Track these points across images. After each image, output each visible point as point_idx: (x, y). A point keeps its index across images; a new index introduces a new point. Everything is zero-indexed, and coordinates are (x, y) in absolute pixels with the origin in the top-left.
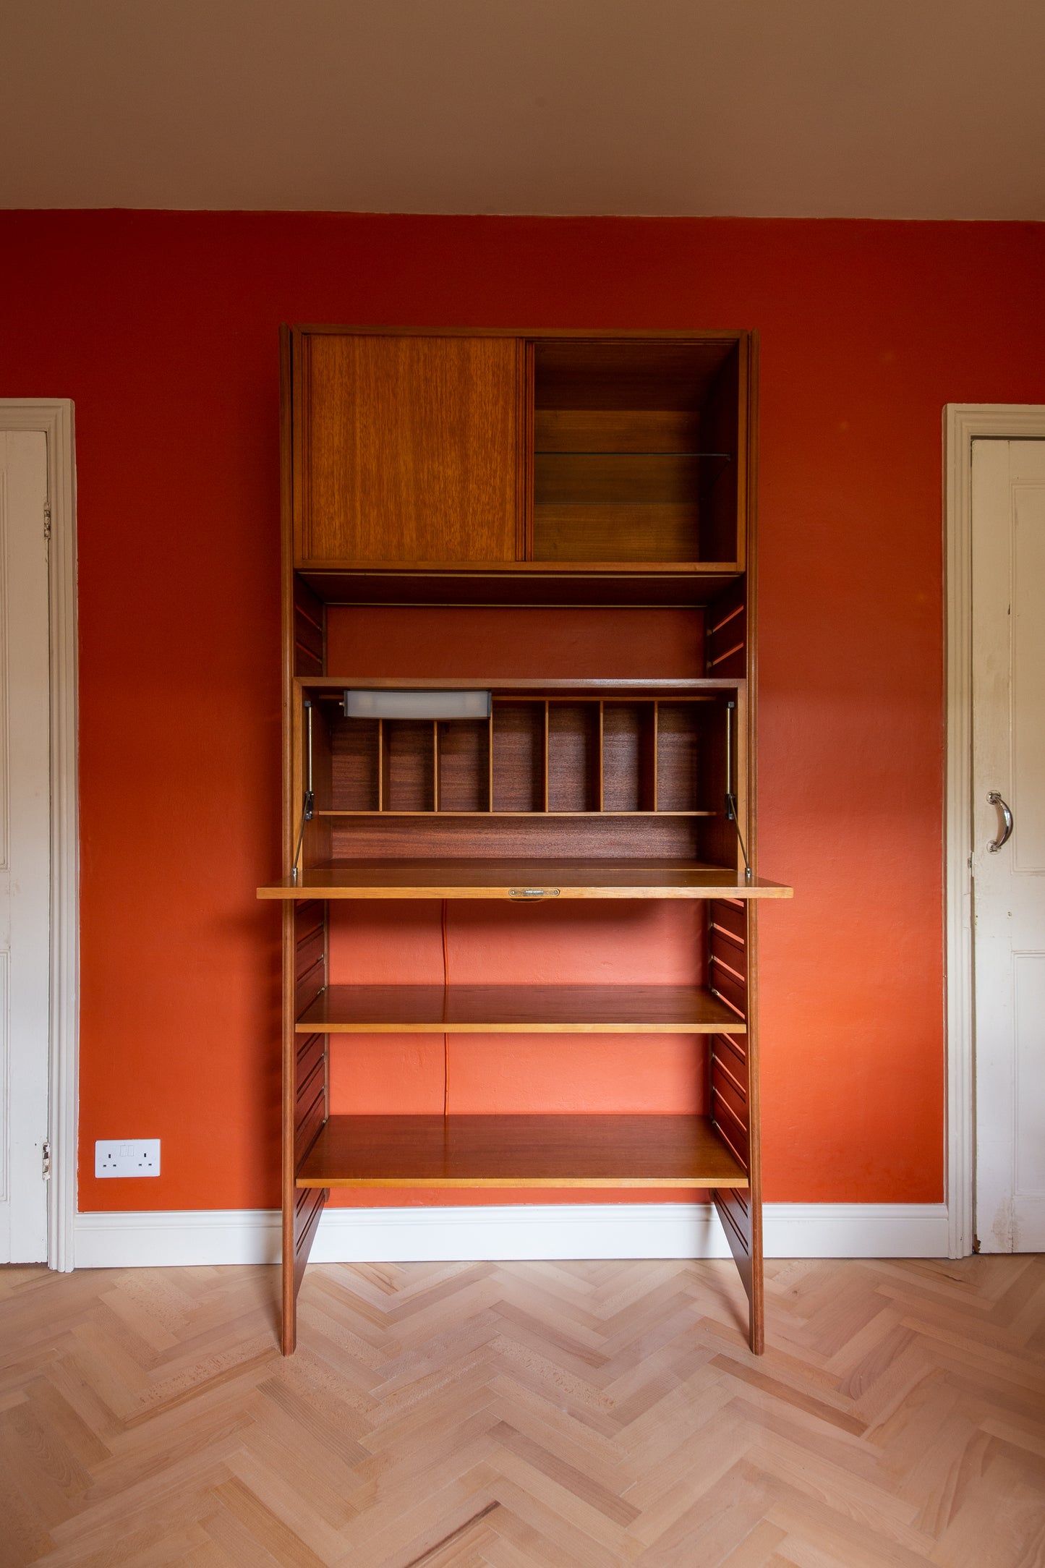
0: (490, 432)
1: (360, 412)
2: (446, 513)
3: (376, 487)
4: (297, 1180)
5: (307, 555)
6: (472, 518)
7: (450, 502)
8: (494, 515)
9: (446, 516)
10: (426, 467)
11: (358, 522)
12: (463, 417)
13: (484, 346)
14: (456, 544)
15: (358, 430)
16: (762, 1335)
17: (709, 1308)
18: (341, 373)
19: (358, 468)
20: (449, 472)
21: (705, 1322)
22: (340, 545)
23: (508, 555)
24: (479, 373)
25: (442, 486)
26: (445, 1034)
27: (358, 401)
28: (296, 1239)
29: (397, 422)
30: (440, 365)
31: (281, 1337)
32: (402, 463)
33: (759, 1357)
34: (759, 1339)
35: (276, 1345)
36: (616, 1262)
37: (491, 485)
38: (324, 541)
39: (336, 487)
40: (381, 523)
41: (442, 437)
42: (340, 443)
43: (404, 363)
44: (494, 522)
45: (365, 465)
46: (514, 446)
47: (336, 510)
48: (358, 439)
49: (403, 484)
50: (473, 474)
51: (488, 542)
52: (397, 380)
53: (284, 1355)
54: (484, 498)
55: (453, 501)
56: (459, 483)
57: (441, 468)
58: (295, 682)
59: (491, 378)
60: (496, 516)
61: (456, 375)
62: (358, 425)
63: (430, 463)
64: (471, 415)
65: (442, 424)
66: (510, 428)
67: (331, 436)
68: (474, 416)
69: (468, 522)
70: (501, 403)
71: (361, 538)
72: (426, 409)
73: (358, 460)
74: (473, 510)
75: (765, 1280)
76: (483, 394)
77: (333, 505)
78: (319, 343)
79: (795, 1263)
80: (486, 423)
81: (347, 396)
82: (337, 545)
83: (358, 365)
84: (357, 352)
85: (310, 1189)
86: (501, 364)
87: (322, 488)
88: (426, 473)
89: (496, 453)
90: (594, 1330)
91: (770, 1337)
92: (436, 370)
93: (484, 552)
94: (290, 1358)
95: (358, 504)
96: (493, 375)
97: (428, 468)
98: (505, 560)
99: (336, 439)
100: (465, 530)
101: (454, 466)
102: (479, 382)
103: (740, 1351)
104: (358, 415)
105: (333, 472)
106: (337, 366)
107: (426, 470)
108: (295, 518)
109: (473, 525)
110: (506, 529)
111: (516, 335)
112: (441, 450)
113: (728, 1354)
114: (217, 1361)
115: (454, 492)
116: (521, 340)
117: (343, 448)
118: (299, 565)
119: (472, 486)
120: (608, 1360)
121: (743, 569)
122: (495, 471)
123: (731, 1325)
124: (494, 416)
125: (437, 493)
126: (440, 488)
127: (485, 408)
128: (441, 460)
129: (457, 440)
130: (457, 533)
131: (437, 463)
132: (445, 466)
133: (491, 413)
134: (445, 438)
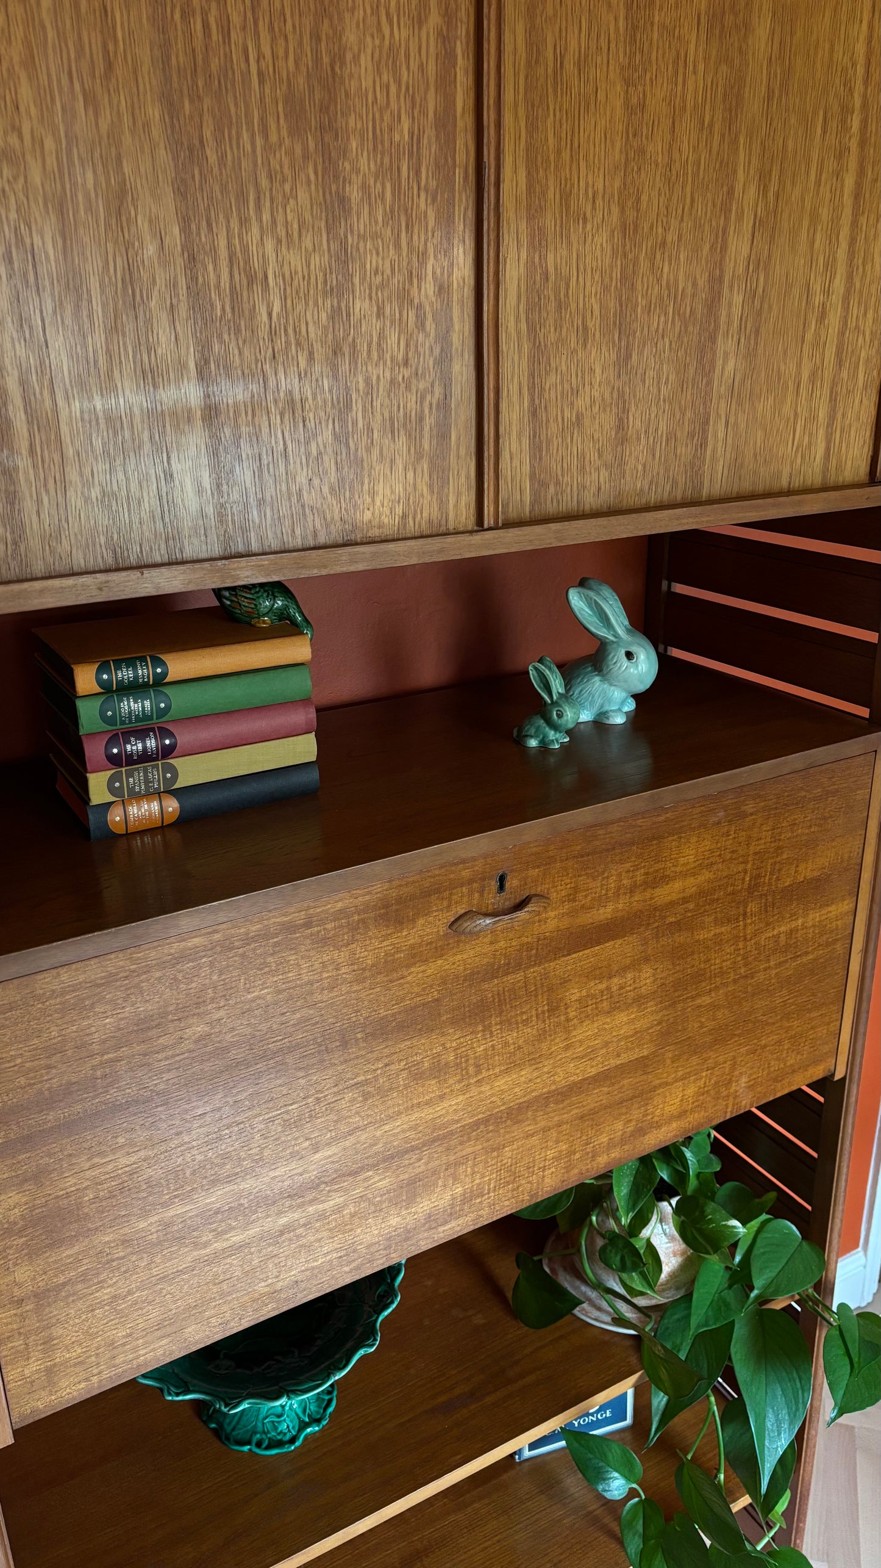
0: (406, 124)
2: (291, 402)
6: (364, 407)
8: (423, 398)
10: (222, 243)
12: (326, 60)
14: (326, 490)
20: (295, 259)
23: (461, 512)
25: (276, 309)
29: (109, 66)
32: (143, 223)
37: (411, 302)
41: (265, 130)
44: (421, 419)
50: (362, 266)
51: (410, 475)
54: (394, 344)
55: (311, 355)
56: (325, 293)
57: (270, 246)
60: (429, 397)
63: (235, 224)
64: (349, 56)
65: (261, 82)
68: (356, 59)
69: (355, 423)
70: (434, 19)
71: (39, 502)
72: (206, 26)
74: (368, 381)
80: (393, 89)
88: (223, 264)
89: (423, 195)
97: (230, 245)
98: (452, 529)
100: (347, 447)
101: (307, 241)
107: (223, 253)
109: (369, 430)
112: (264, 183)
115: (311, 329)
119: (361, 306)
124: (414, 66)
125: (263, 332)
126: (270, 315)
127: (387, 32)
128: (266, 217)
129: (311, 145)
130: (326, 458)
131: (255, 230)
132: (279, 241)
133: (407, 56)
134: (274, 138)
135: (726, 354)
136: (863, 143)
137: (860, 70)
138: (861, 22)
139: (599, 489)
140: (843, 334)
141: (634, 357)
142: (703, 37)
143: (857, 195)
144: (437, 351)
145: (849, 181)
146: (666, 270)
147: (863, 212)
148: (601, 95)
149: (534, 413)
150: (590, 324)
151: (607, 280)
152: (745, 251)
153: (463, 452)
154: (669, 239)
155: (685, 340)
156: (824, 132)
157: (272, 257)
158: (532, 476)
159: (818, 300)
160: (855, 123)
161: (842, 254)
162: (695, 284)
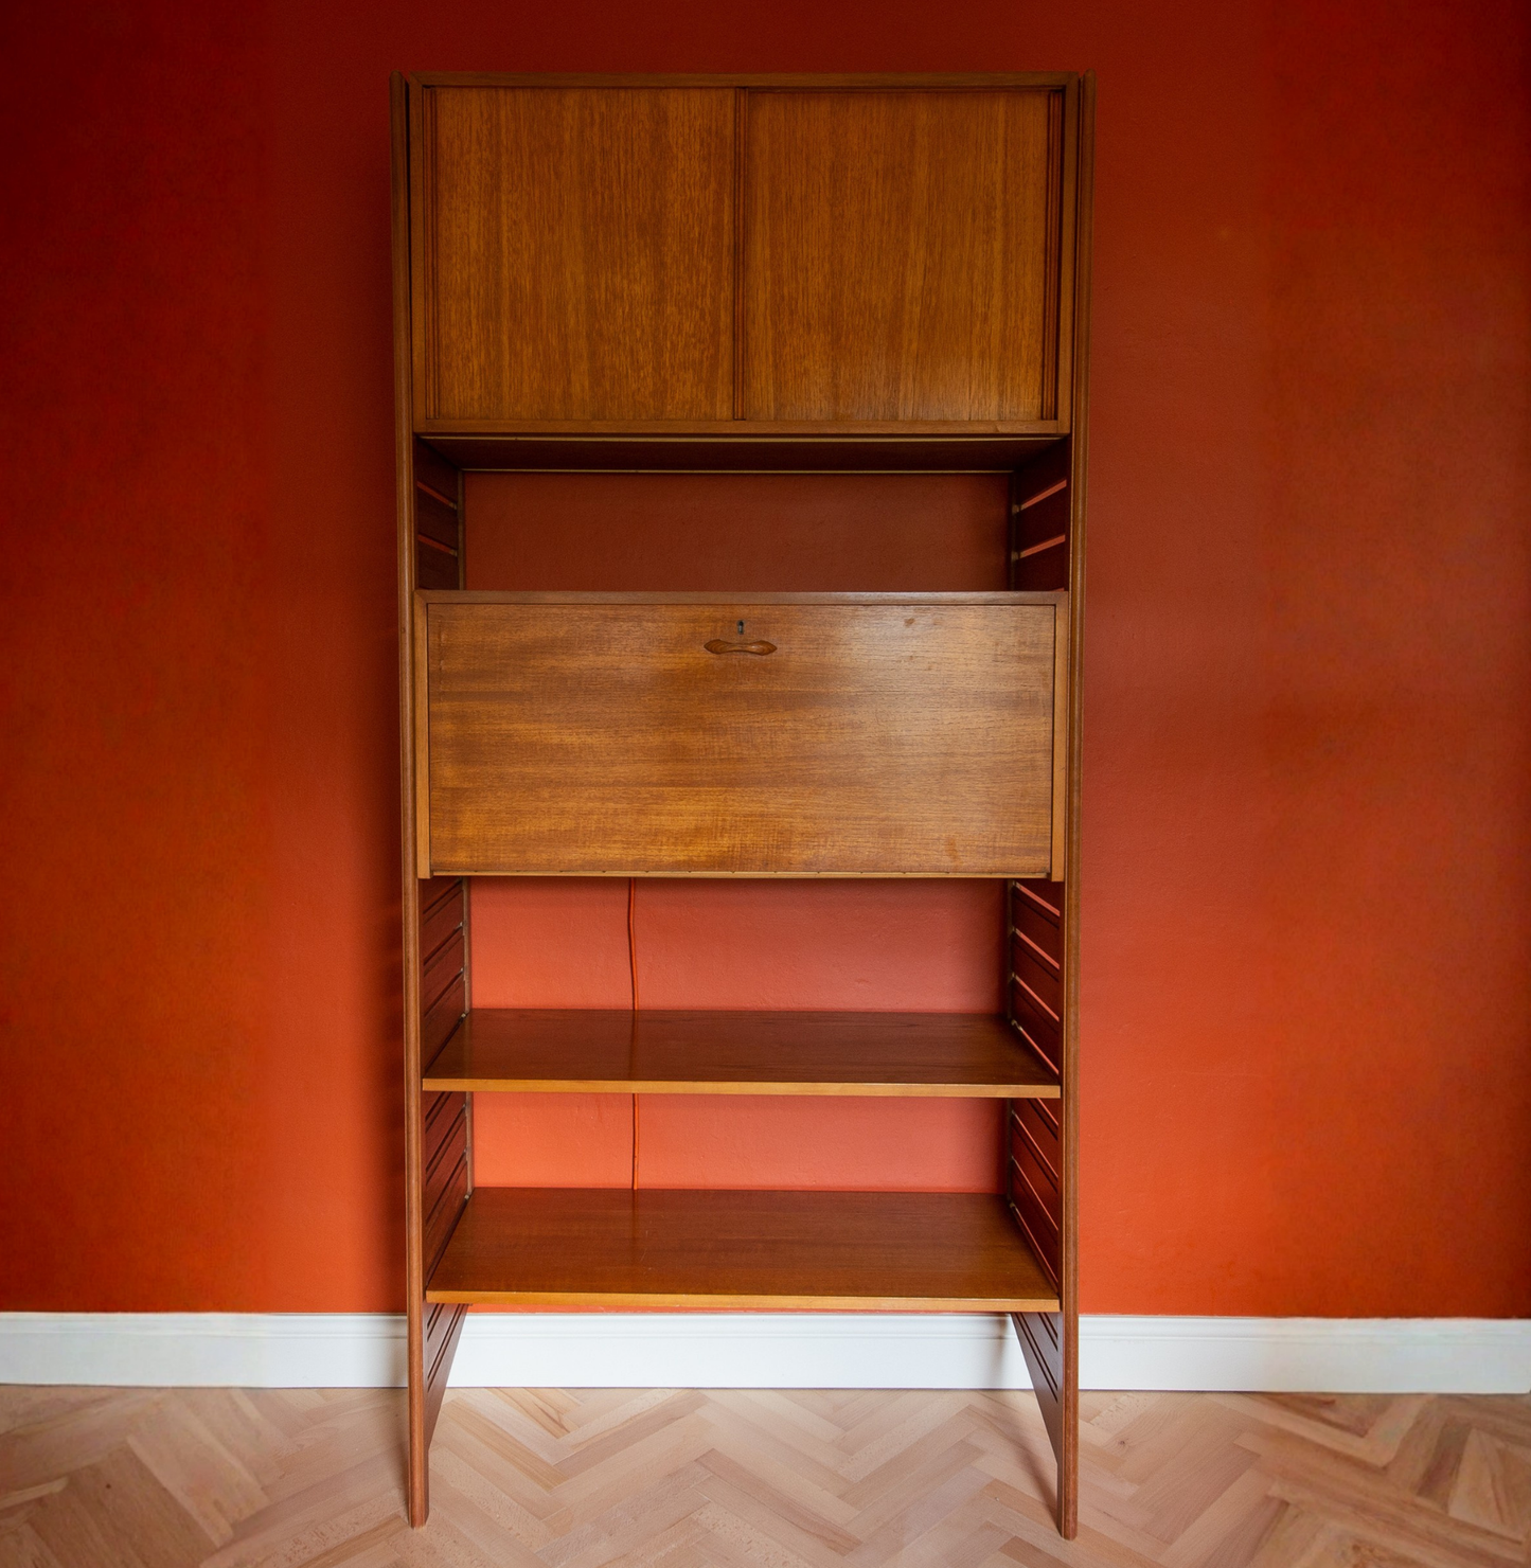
0: (697, 229)
1: (508, 202)
2: (632, 350)
3: (532, 312)
4: (428, 1293)
5: (432, 413)
6: (670, 357)
7: (638, 333)
8: (703, 353)
9: (632, 355)
10: (603, 281)
11: (506, 363)
12: (658, 207)
13: (689, 99)
14: (647, 393)
15: (505, 228)
16: (1075, 1513)
17: (1002, 1466)
18: (479, 143)
19: (506, 285)
20: (637, 289)
21: (996, 1488)
22: (480, 397)
23: (723, 410)
24: (681, 139)
25: (627, 310)
26: (634, 1095)
27: (505, 185)
28: (426, 1370)
29: (560, 215)
30: (623, 130)
31: (408, 1499)
32: (568, 275)
33: (1070, 1543)
34: (1071, 1519)
35: (401, 1510)
36: (872, 1393)
37: (697, 307)
38: (456, 392)
39: (474, 312)
40: (538, 365)
41: (626, 236)
42: (479, 248)
43: (572, 128)
44: (702, 362)
45: (515, 279)
46: (732, 250)
47: (474, 347)
48: (505, 242)
49: (570, 307)
50: (672, 291)
51: (694, 390)
52: (561, 153)
53: (413, 1526)
54: (688, 327)
55: (643, 330)
56: (651, 304)
57: (625, 282)
58: (416, 596)
59: (698, 147)
60: (706, 352)
61: (647, 145)
62: (504, 220)
63: (610, 275)
64: (669, 205)
65: (626, 218)
66: (726, 222)
67: (466, 237)
68: (672, 205)
69: (664, 363)
70: (713, 185)
71: (510, 387)
72: (603, 198)
73: (505, 271)
74: (672, 343)
75: (1081, 1424)
76: (687, 173)
77: (470, 340)
78: (448, 101)
79: (1123, 1398)
80: (691, 216)
81: (488, 178)
82: (476, 397)
83: (504, 131)
84: (503, 113)
85: (443, 1305)
86: (714, 128)
87: (453, 314)
88: (603, 291)
89: (705, 261)
90: (839, 1497)
91: (1086, 1512)
92: (618, 138)
93: (687, 407)
94: (421, 1530)
95: (505, 339)
96: (702, 145)
97: (606, 282)
98: (718, 417)
99: (473, 241)
100: (660, 374)
101: (644, 281)
102: (681, 155)
103: (1041, 1531)
104: (504, 206)
105: (468, 290)
106: (474, 134)
107: (603, 286)
108: (415, 358)
109: (672, 367)
110: (720, 372)
111: (735, 84)
112: (624, 256)
113: (1027, 1537)
114: (322, 1534)
115: (644, 318)
116: (743, 91)
117: (484, 254)
118: (421, 428)
119: (670, 309)
120: (859, 1543)
121: (1066, 431)
122: (705, 287)
123: (1030, 1491)
124: (702, 205)
125: (620, 320)
126: (623, 312)
127: (688, 193)
128: (625, 271)
129: (648, 241)
130: (648, 379)
131: (619, 276)
132: (630, 281)
133: (698, 201)
134: (630, 239)
135: (910, 341)
136: (1006, 225)
137: (999, 186)
138: (997, 162)
139: (821, 410)
140: (1005, 330)
141: (843, 339)
142: (881, 181)
143: (1005, 252)
144: (711, 330)
145: (998, 245)
146: (863, 294)
147: (1012, 262)
148: (815, 213)
149: (776, 366)
150: (812, 322)
151: (822, 300)
152: (920, 283)
153: (726, 380)
154: (864, 279)
155: (879, 331)
156: (974, 220)
157: (626, 285)
158: (776, 399)
159: (980, 310)
160: (999, 214)
161: (997, 284)
162: (884, 301)
